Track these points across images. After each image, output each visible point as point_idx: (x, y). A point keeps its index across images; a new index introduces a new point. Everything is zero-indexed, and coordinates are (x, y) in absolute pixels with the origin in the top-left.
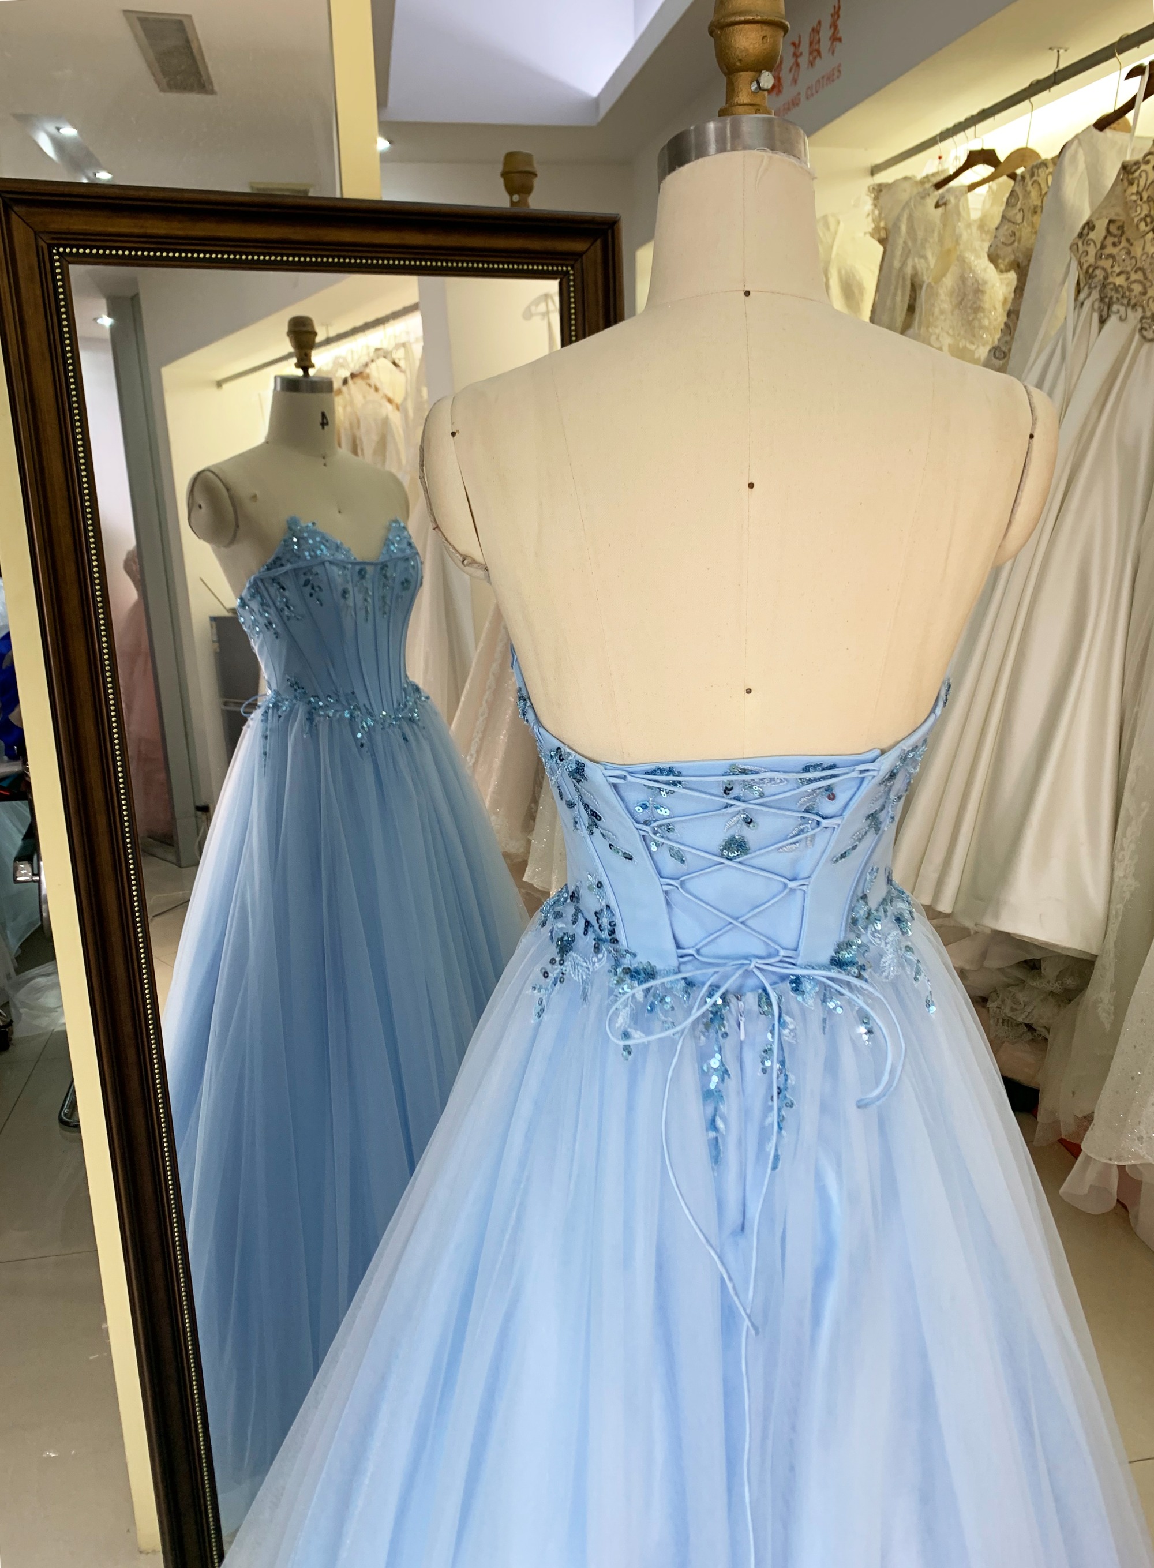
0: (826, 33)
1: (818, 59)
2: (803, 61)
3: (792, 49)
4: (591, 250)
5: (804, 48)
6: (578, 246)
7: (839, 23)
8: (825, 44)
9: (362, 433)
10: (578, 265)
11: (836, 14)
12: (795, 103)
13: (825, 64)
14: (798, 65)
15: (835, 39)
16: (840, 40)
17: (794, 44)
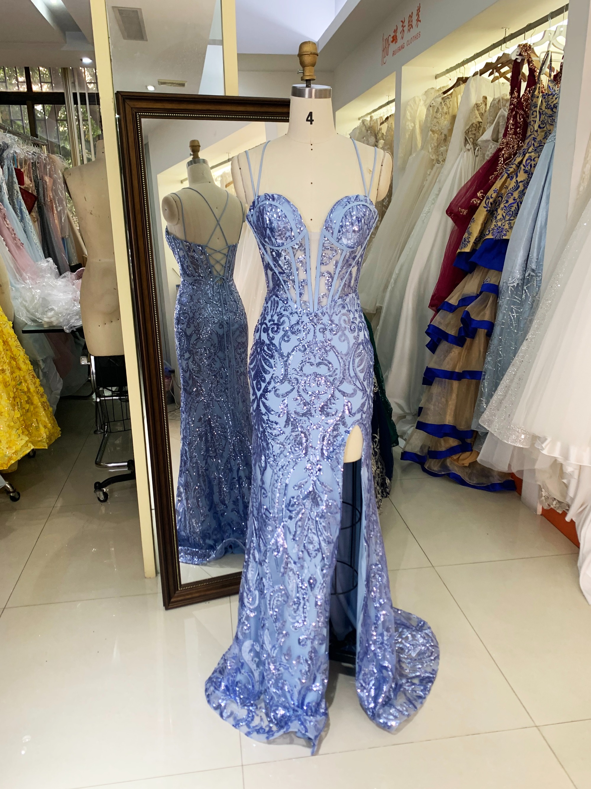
0: (415, 18)
1: (411, 29)
2: (406, 29)
3: (402, 24)
5: (406, 23)
7: (420, 13)
8: (414, 23)
11: (419, 10)
12: (403, 47)
13: (414, 31)
14: (404, 31)
15: (418, 20)
16: (420, 21)
17: (402, 21)
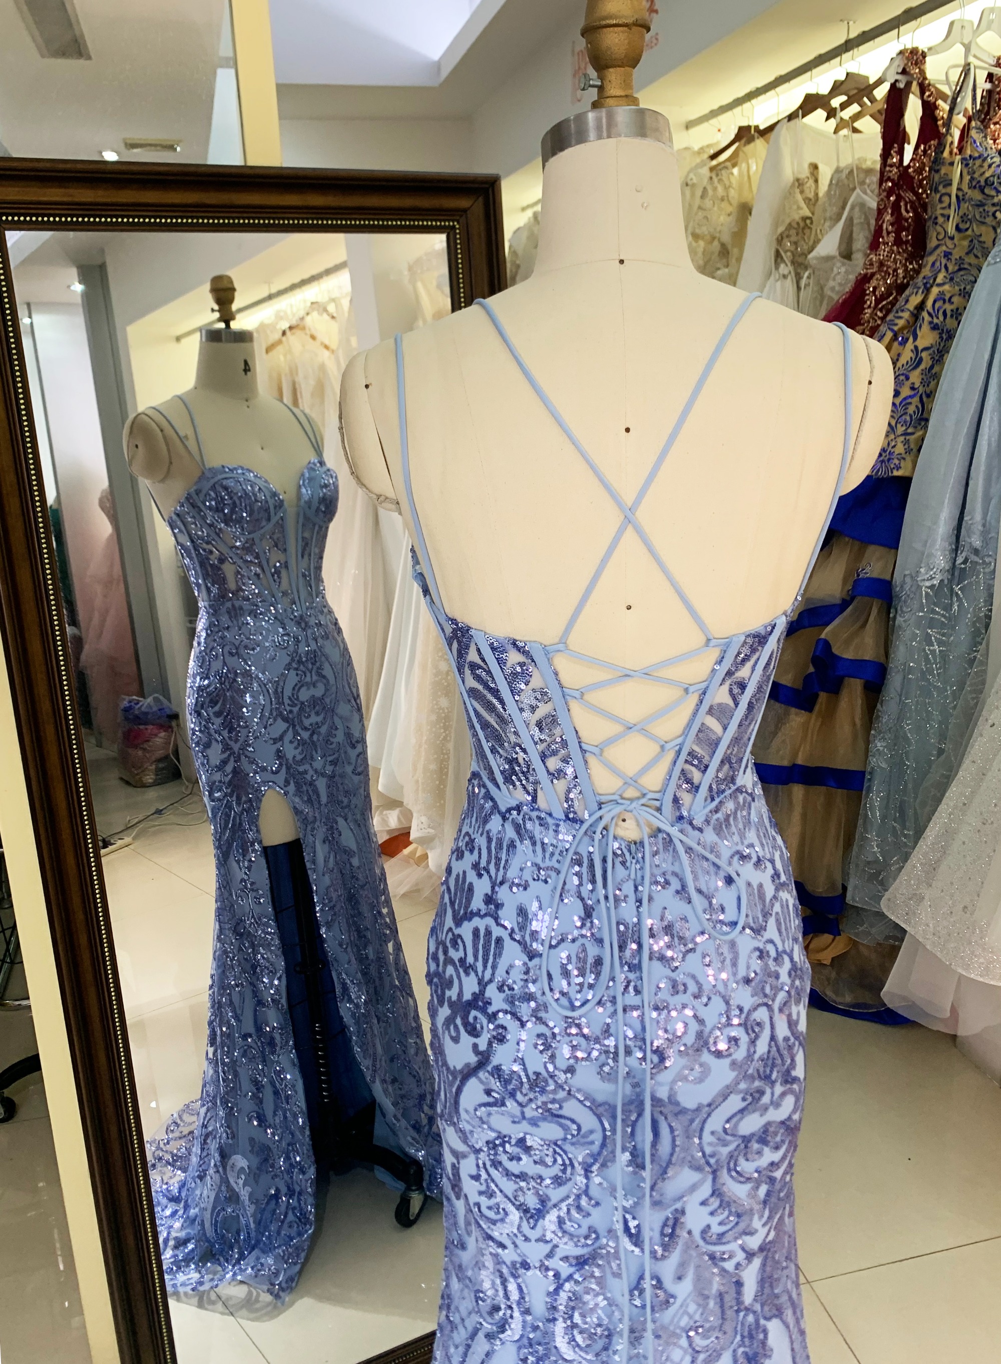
4: (475, 206)
6: (463, 203)
9: (300, 378)
10: (463, 220)
16: (656, 12)
